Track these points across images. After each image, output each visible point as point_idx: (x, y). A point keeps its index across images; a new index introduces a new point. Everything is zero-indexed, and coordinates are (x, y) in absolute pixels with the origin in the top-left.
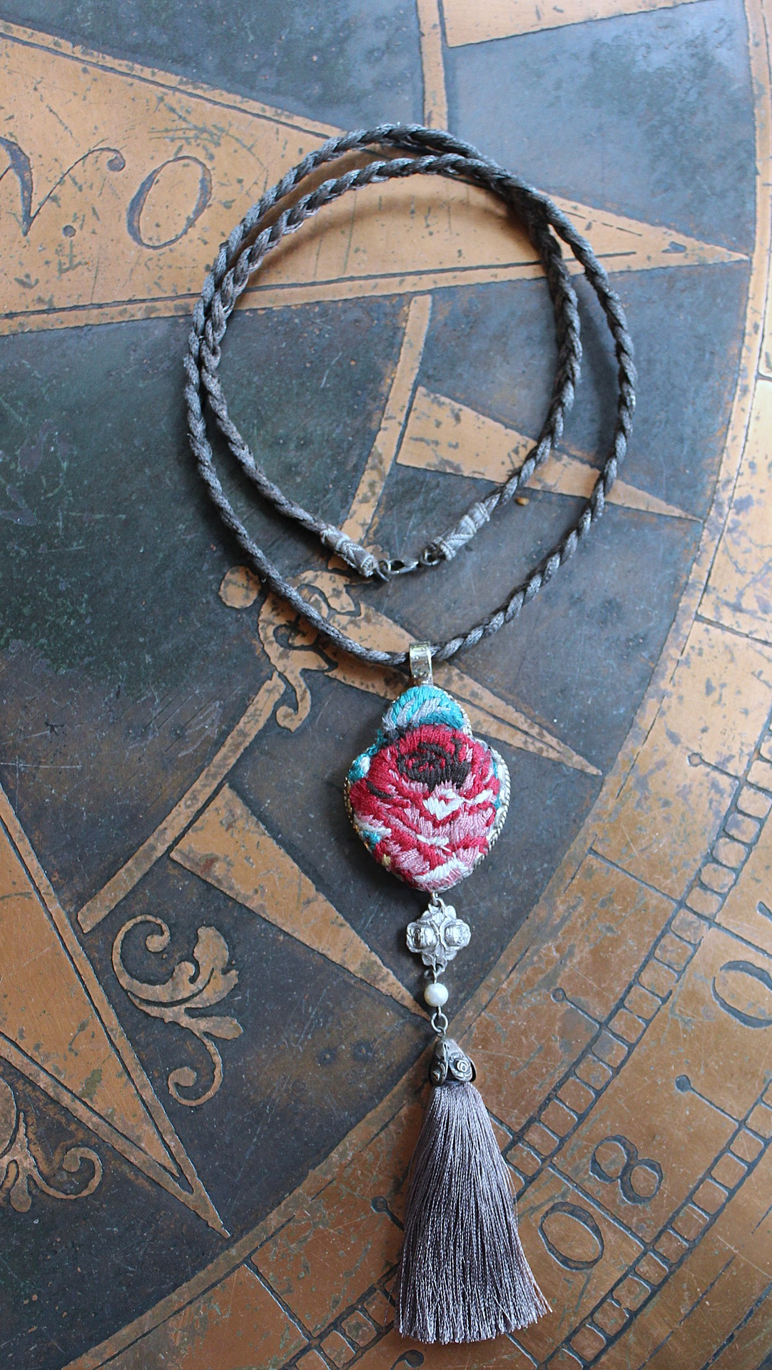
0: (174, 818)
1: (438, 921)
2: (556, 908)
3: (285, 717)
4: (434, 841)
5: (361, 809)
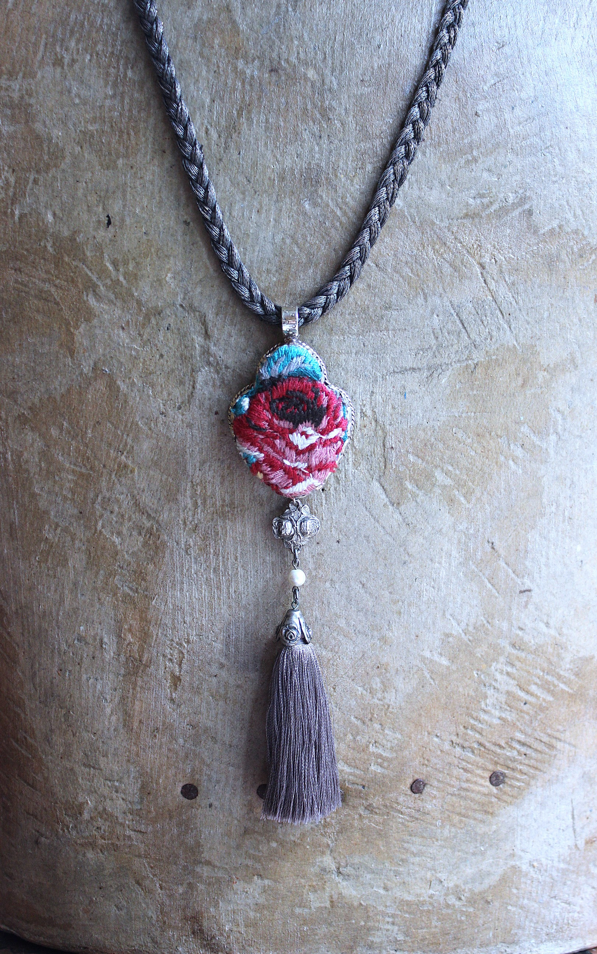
1: (296, 517)
4: (296, 465)
5: (241, 437)
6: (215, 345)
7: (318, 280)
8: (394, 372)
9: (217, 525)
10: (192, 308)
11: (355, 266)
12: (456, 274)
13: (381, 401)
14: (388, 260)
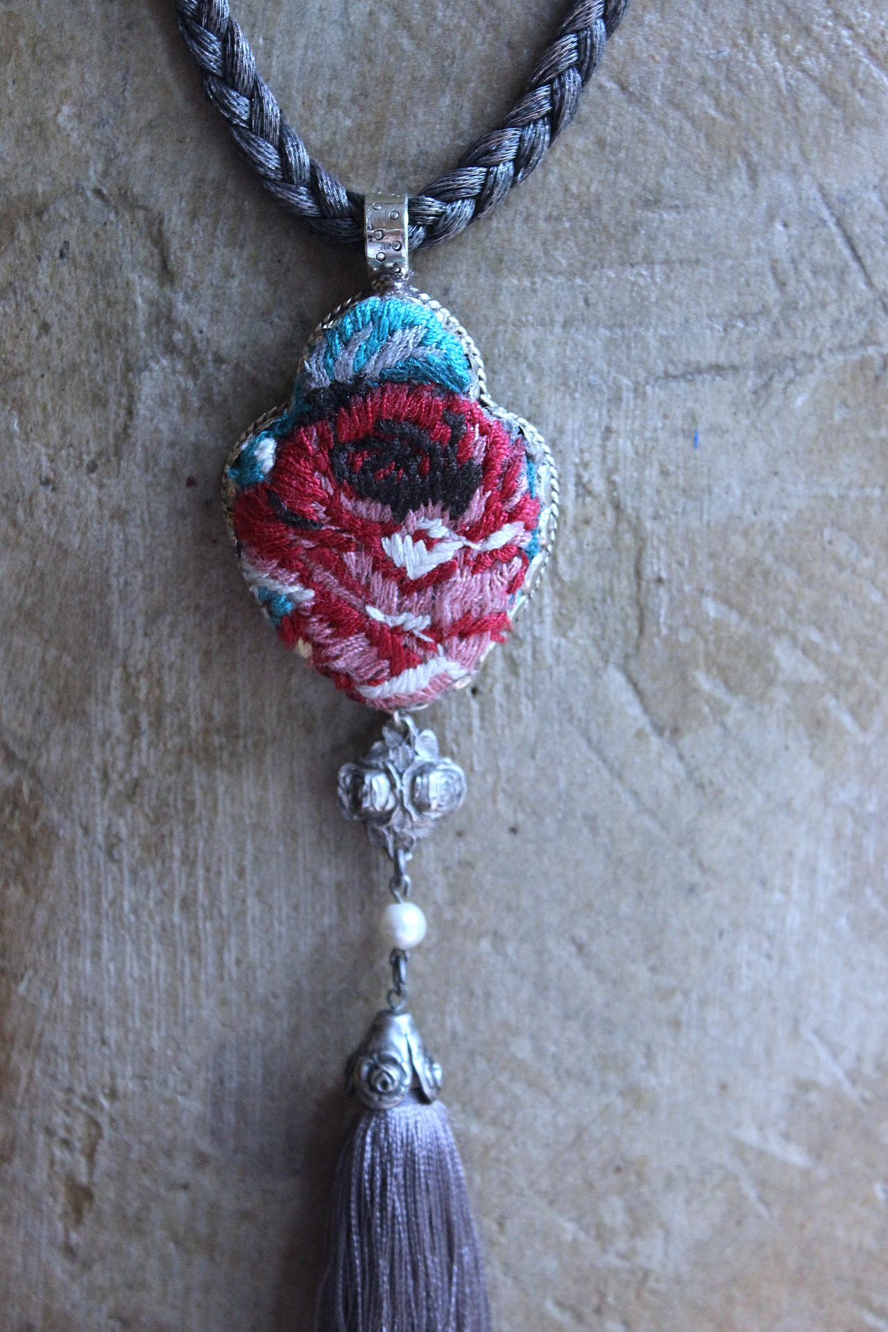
1: (399, 761)
4: (400, 620)
5: (254, 544)
6: (187, 299)
7: (465, 126)
8: (667, 375)
9: (189, 782)
10: (125, 200)
11: (562, 86)
12: (837, 113)
13: (631, 454)
14: (652, 74)
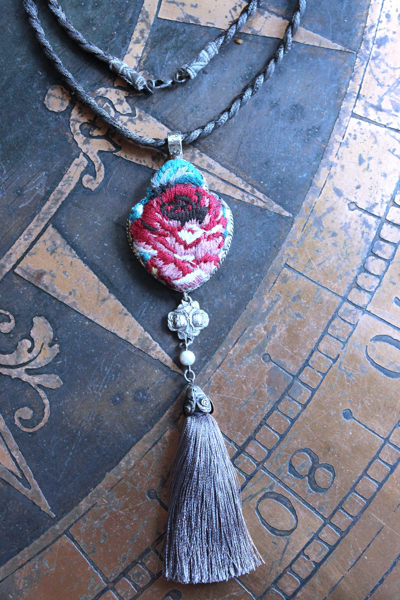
0: (17, 247)
1: (188, 311)
2: (264, 302)
3: (88, 181)
4: (184, 258)
5: (137, 238)
